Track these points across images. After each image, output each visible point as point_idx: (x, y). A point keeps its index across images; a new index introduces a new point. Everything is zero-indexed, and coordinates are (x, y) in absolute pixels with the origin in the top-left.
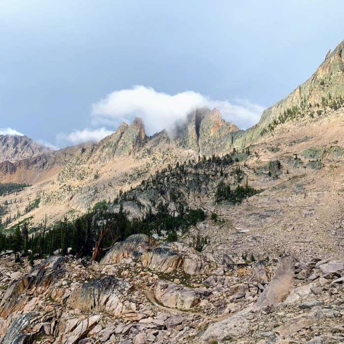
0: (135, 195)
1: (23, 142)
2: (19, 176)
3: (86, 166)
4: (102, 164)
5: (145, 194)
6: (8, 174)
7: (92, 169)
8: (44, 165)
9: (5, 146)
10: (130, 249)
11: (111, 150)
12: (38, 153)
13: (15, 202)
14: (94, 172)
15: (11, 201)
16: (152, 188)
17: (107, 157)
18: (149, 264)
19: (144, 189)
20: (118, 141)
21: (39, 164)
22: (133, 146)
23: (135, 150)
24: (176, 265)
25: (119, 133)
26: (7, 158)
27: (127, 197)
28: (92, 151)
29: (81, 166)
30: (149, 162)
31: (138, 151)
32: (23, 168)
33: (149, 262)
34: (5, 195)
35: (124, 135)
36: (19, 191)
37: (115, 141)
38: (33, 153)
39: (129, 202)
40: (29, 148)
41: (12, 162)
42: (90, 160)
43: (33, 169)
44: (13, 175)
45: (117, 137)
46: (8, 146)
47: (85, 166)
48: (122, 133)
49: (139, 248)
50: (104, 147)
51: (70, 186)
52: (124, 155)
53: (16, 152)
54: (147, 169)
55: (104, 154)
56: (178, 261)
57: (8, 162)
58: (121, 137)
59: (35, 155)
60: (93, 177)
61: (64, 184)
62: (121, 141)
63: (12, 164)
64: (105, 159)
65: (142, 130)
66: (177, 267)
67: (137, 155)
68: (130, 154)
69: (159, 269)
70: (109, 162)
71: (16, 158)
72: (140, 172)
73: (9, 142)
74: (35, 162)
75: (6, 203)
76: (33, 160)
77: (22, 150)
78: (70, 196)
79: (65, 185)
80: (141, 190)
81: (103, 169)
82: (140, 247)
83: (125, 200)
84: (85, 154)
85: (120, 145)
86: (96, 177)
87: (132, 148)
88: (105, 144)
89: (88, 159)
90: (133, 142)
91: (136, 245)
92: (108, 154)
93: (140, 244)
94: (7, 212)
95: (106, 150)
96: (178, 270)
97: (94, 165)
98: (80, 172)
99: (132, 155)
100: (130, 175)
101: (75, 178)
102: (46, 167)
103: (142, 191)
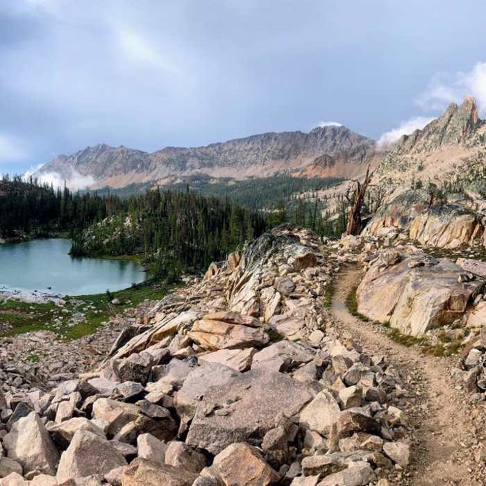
0: (462, 186)
1: (341, 133)
2: (338, 170)
3: (409, 156)
4: (427, 153)
5: (474, 186)
6: (327, 169)
7: (416, 160)
8: (362, 157)
9: (323, 139)
10: (397, 213)
11: (438, 137)
12: (357, 144)
13: (334, 197)
14: (418, 164)
15: (330, 195)
16: (482, 178)
17: (433, 145)
18: (419, 234)
19: (473, 180)
20: (446, 126)
21: (358, 156)
22: (463, 132)
23: (466, 136)
24: (469, 234)
25: (447, 116)
26: (326, 152)
27: (453, 189)
28: (416, 139)
29: (403, 156)
30: (481, 151)
31: (469, 138)
32: (342, 160)
33: (421, 230)
34: (324, 190)
35: (452, 118)
36: (337, 186)
37: (442, 126)
38: (352, 144)
39: (455, 194)
40: (348, 140)
41: (331, 155)
42: (414, 149)
43: (352, 162)
44: (332, 169)
45: (444, 121)
46: (326, 137)
47: (407, 156)
48: (451, 116)
49: (410, 211)
50: (430, 133)
51: (390, 179)
52: (453, 143)
53: (335, 144)
54: (479, 160)
55: (430, 142)
56: (474, 228)
57: (326, 155)
58: (449, 120)
59: (354, 147)
60: (416, 169)
61: (384, 176)
62: (449, 126)
63: (330, 157)
64: (431, 147)
65: (474, 112)
66: (469, 239)
67: (468, 142)
68: (459, 142)
69: (435, 242)
70: (435, 151)
71: (335, 151)
72: (471, 163)
73: (327, 134)
74: (353, 154)
75: (325, 198)
76: (351, 152)
77: (340, 142)
78: (392, 189)
79: (385, 178)
80: (469, 180)
81: (428, 159)
82: (413, 209)
83: (450, 192)
84: (408, 142)
85: (449, 130)
86: (421, 168)
87: (461, 135)
88: (431, 130)
89: (412, 147)
90: (463, 127)
91: (408, 207)
92: (434, 141)
93: (414, 205)
94: (326, 207)
95: (432, 137)
96: (471, 243)
97: (417, 154)
98: (402, 163)
99: (461, 143)
100: (459, 167)
101: (396, 170)
102: (364, 160)
103: (471, 182)
